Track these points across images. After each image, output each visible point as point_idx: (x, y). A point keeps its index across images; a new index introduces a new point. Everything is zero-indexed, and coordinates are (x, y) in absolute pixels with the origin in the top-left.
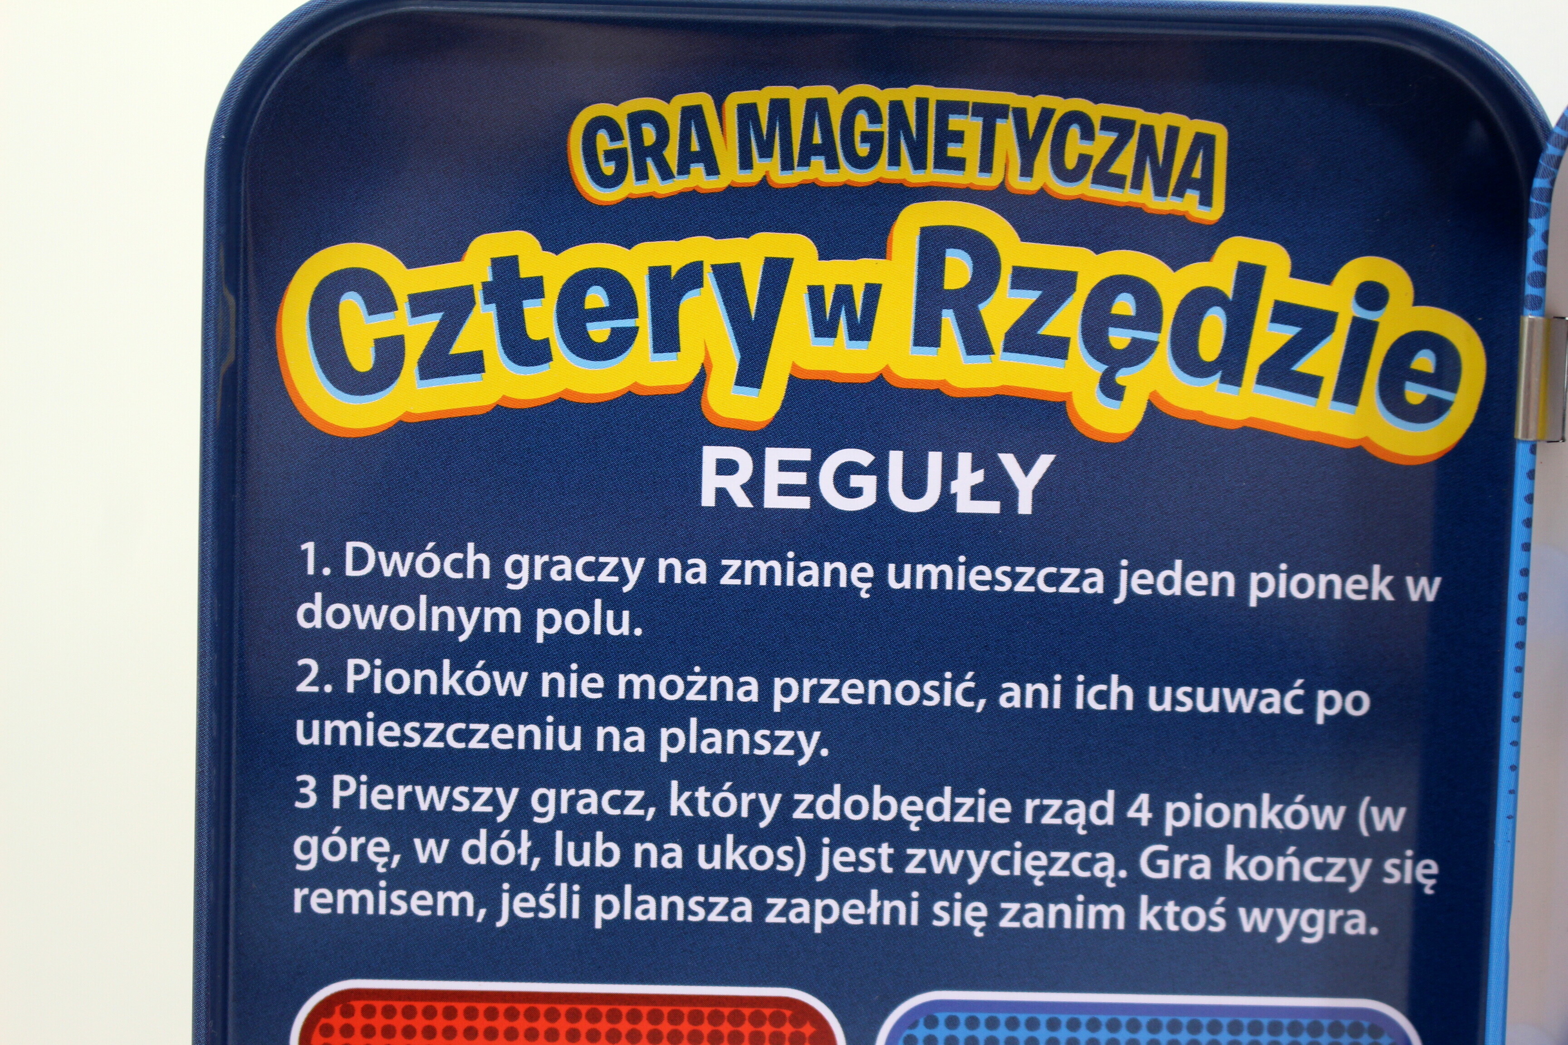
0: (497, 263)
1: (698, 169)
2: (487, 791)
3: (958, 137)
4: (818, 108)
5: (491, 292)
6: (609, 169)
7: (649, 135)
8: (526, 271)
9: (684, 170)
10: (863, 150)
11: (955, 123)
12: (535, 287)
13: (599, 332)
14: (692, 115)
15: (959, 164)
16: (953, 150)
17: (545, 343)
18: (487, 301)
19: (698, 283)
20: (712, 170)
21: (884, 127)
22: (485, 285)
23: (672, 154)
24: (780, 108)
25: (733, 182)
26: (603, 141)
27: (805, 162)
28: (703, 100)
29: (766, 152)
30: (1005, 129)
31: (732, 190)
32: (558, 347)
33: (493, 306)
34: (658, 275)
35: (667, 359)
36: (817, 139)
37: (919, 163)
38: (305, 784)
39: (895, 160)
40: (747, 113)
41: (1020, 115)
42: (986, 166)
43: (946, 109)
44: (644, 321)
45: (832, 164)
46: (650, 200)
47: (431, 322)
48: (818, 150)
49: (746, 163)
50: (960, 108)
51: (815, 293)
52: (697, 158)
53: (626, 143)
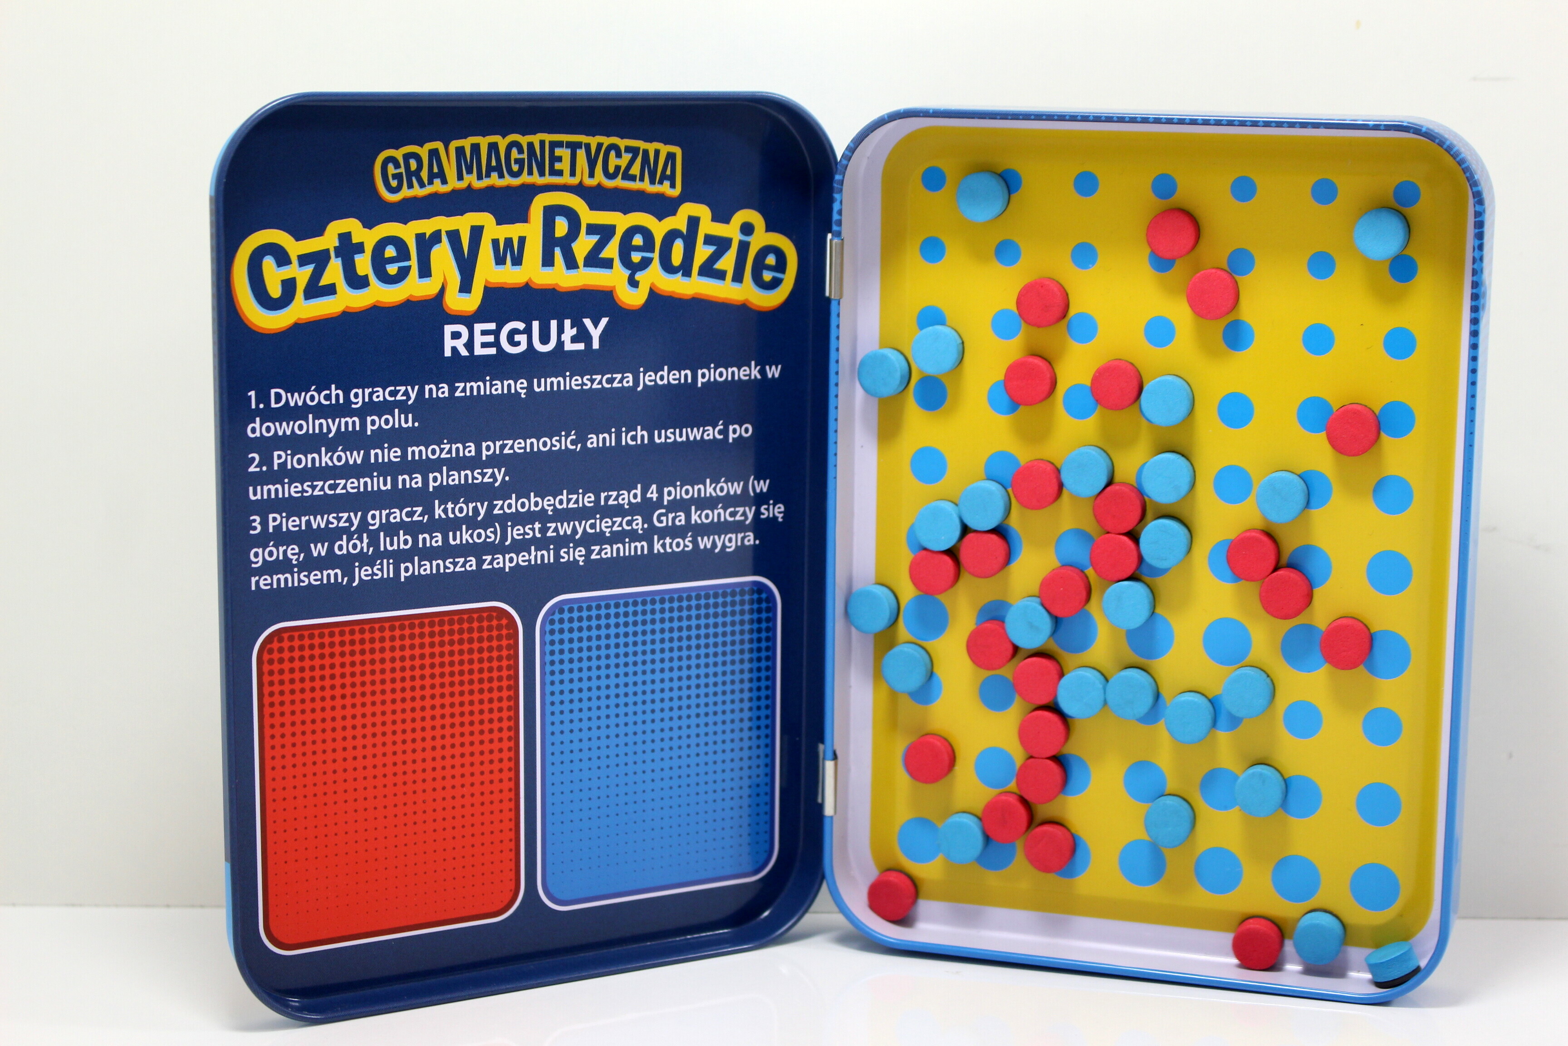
0: (341, 236)
1: (437, 181)
2: (346, 515)
3: (560, 159)
4: (493, 147)
5: (339, 252)
6: (394, 183)
7: (413, 165)
8: (355, 240)
9: (431, 182)
10: (515, 168)
11: (558, 152)
12: (360, 248)
13: (392, 269)
14: (434, 153)
15: (560, 173)
16: (558, 166)
17: (366, 277)
18: (337, 257)
19: (439, 241)
20: (444, 182)
21: (525, 156)
22: (335, 248)
23: (424, 174)
24: (476, 148)
25: (454, 187)
26: (391, 168)
27: (488, 175)
28: (438, 145)
29: (470, 172)
30: (581, 154)
31: (454, 192)
32: (372, 279)
33: (340, 259)
34: (420, 237)
35: (426, 281)
36: (494, 163)
37: (542, 174)
38: (255, 521)
39: (530, 173)
40: (460, 151)
41: (588, 147)
42: (573, 173)
43: (554, 145)
44: (414, 263)
45: (501, 176)
46: (415, 199)
47: (309, 269)
48: (494, 169)
49: (460, 177)
50: (560, 144)
51: (495, 243)
52: (436, 176)
53: (402, 170)
